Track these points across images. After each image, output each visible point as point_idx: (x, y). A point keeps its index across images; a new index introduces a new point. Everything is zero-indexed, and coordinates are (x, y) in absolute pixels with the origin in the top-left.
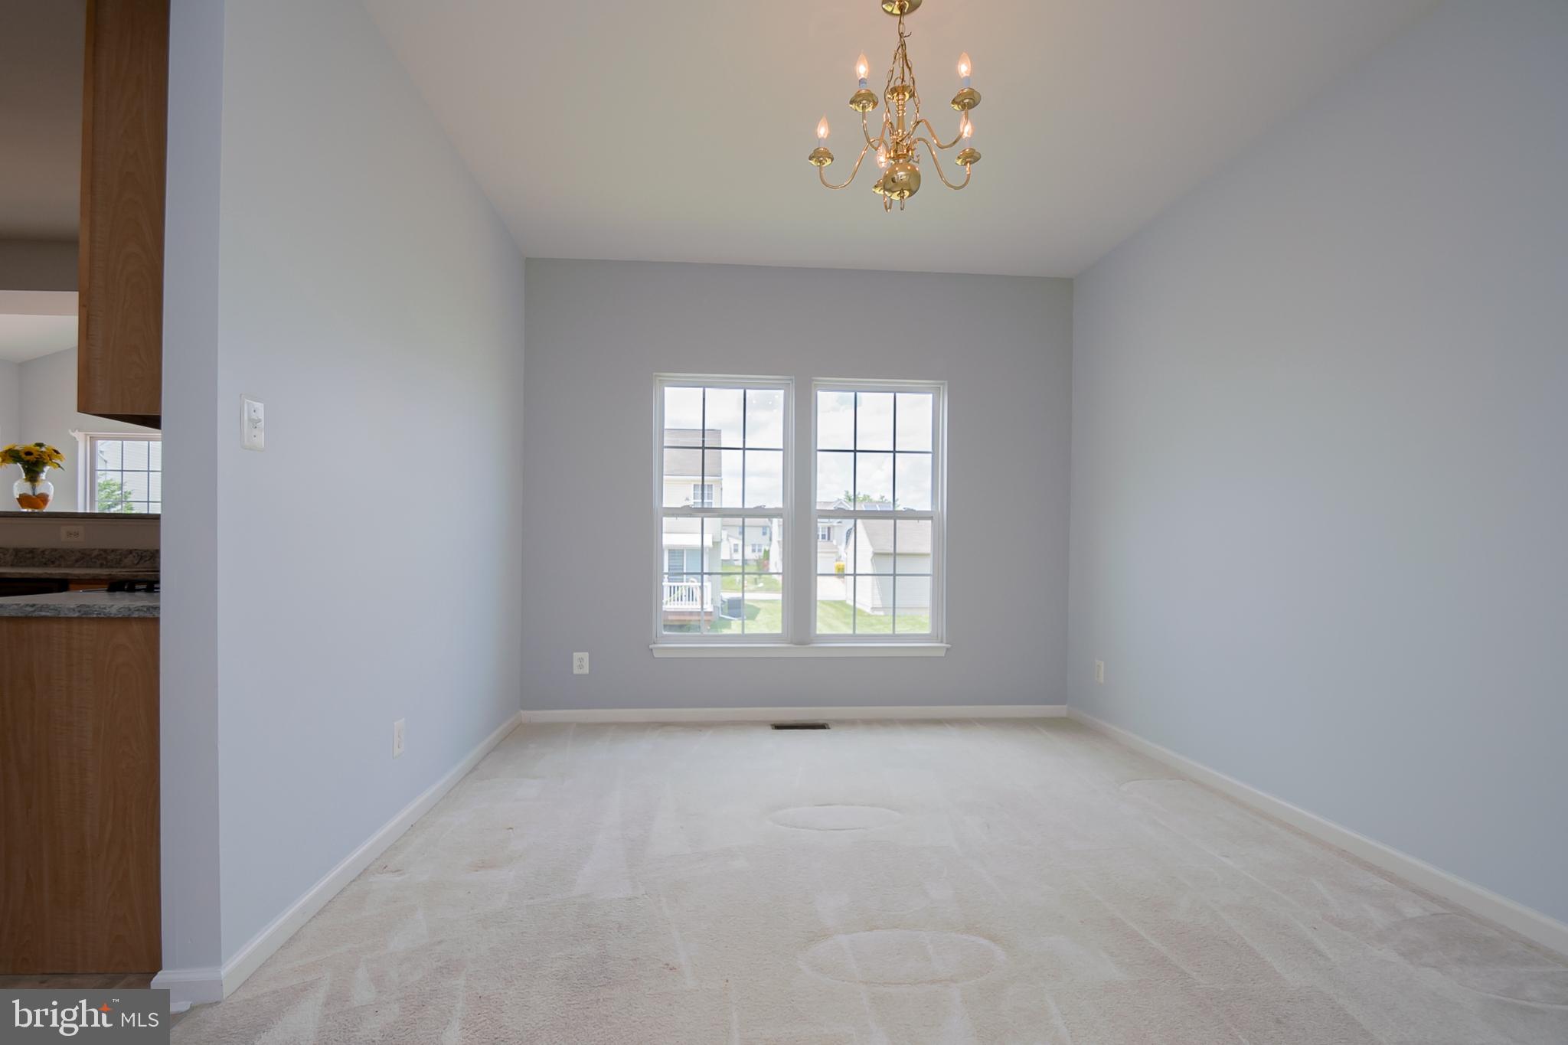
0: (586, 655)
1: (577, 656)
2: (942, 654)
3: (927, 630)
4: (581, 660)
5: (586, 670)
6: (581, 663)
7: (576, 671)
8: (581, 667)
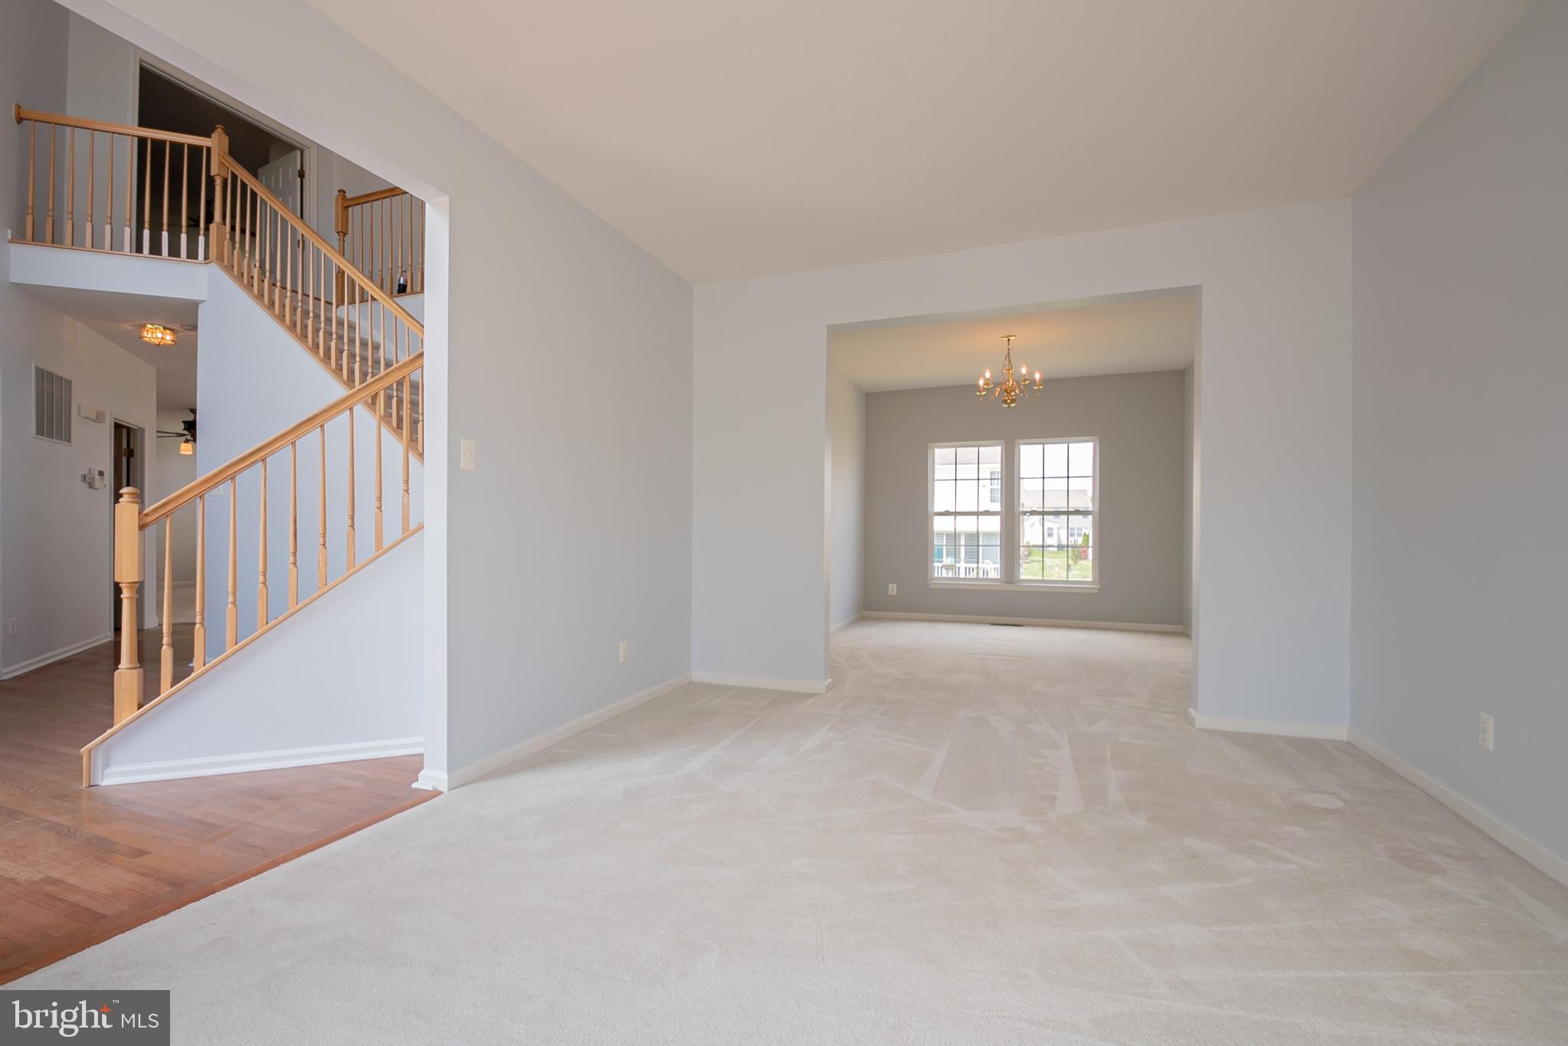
0: (895, 586)
1: (890, 585)
2: (1096, 591)
3: (1090, 579)
4: (893, 588)
5: (895, 593)
6: (893, 589)
7: (890, 593)
8: (893, 591)
